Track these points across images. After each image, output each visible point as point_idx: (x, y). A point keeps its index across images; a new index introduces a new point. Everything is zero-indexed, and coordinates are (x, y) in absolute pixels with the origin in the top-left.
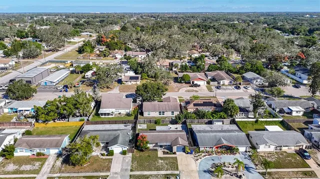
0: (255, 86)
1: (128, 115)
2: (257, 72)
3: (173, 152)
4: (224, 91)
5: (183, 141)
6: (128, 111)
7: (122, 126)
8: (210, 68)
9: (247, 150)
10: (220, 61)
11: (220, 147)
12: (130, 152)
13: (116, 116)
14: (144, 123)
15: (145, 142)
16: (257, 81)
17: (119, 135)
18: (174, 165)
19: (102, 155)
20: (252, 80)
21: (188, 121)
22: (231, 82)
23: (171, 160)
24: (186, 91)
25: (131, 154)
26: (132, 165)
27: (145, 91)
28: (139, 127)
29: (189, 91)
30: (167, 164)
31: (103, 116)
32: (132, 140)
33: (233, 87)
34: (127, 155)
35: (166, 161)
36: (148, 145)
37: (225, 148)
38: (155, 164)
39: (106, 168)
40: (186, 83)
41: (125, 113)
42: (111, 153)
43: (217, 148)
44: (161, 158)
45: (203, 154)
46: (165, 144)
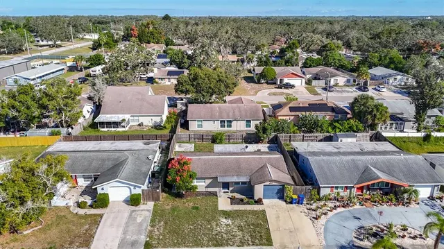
0: (393, 88)
1: (158, 127)
2: (392, 66)
3: (256, 198)
4: (339, 95)
5: (279, 173)
6: (158, 119)
7: (138, 145)
8: (308, 61)
9: (435, 195)
10: (324, 51)
11: (368, 188)
12: (149, 199)
13: (132, 129)
14: (189, 142)
15: (185, 174)
16: (395, 79)
17: (126, 160)
18: (260, 230)
19: (80, 205)
20: (386, 77)
21: (282, 136)
22: (348, 81)
23: (252, 219)
24: (269, 94)
25: (153, 203)
26: (151, 232)
27: (193, 85)
28: (177, 148)
29: (274, 94)
30: (240, 228)
31: (105, 129)
32: (159, 172)
33: (355, 89)
34: (142, 207)
35: (237, 222)
36: (195, 183)
37: (380, 189)
38: (211, 229)
39: (81, 240)
40: (268, 83)
41: (151, 124)
42: (101, 201)
43: (361, 189)
44: (226, 214)
45: (331, 204)
46: (235, 179)
